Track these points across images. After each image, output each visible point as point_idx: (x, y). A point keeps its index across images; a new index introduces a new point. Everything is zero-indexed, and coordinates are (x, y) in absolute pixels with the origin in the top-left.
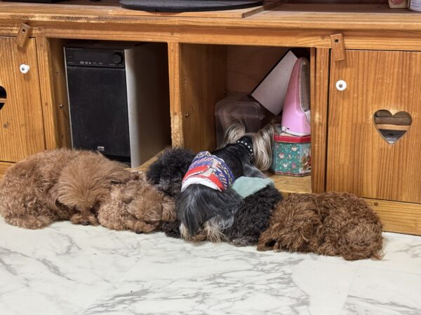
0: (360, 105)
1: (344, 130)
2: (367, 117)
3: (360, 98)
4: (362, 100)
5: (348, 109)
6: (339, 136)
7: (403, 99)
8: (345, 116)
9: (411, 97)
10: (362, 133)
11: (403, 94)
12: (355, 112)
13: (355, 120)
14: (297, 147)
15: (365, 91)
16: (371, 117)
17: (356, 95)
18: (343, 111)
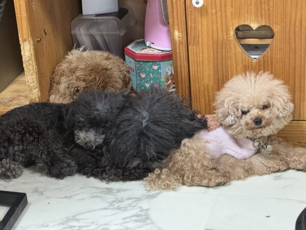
0: (219, 21)
1: (205, 48)
2: (228, 34)
3: (219, 14)
4: (221, 15)
5: (208, 26)
6: (201, 55)
7: (263, 12)
8: (205, 34)
9: (272, 9)
10: (224, 51)
11: (263, 6)
12: (215, 28)
13: (215, 37)
14: (158, 65)
15: (223, 6)
16: (232, 33)
17: (214, 11)
18: (203, 28)
